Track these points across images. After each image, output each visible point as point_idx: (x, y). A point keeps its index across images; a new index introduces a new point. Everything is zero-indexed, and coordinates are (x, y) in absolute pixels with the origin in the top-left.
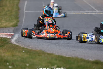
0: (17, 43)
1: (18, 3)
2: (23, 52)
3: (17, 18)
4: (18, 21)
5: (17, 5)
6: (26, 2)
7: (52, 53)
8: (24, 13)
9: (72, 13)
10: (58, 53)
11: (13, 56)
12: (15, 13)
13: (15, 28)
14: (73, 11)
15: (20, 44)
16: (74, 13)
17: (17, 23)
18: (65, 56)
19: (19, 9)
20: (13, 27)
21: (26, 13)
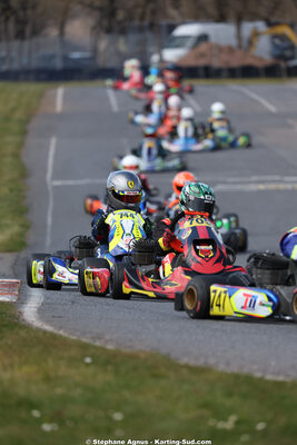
0: (48, 322)
1: (21, 145)
2: (87, 365)
3: (20, 209)
4: (26, 227)
5: (16, 156)
6: (53, 141)
7: (201, 362)
8: (50, 188)
9: (253, 187)
10: (228, 364)
11: (47, 379)
12: (11, 190)
13: (16, 254)
14: (254, 178)
15: (61, 328)
16: (261, 187)
17: (21, 235)
18: (258, 375)
19: (24, 173)
20: (10, 251)
21: (55, 188)
